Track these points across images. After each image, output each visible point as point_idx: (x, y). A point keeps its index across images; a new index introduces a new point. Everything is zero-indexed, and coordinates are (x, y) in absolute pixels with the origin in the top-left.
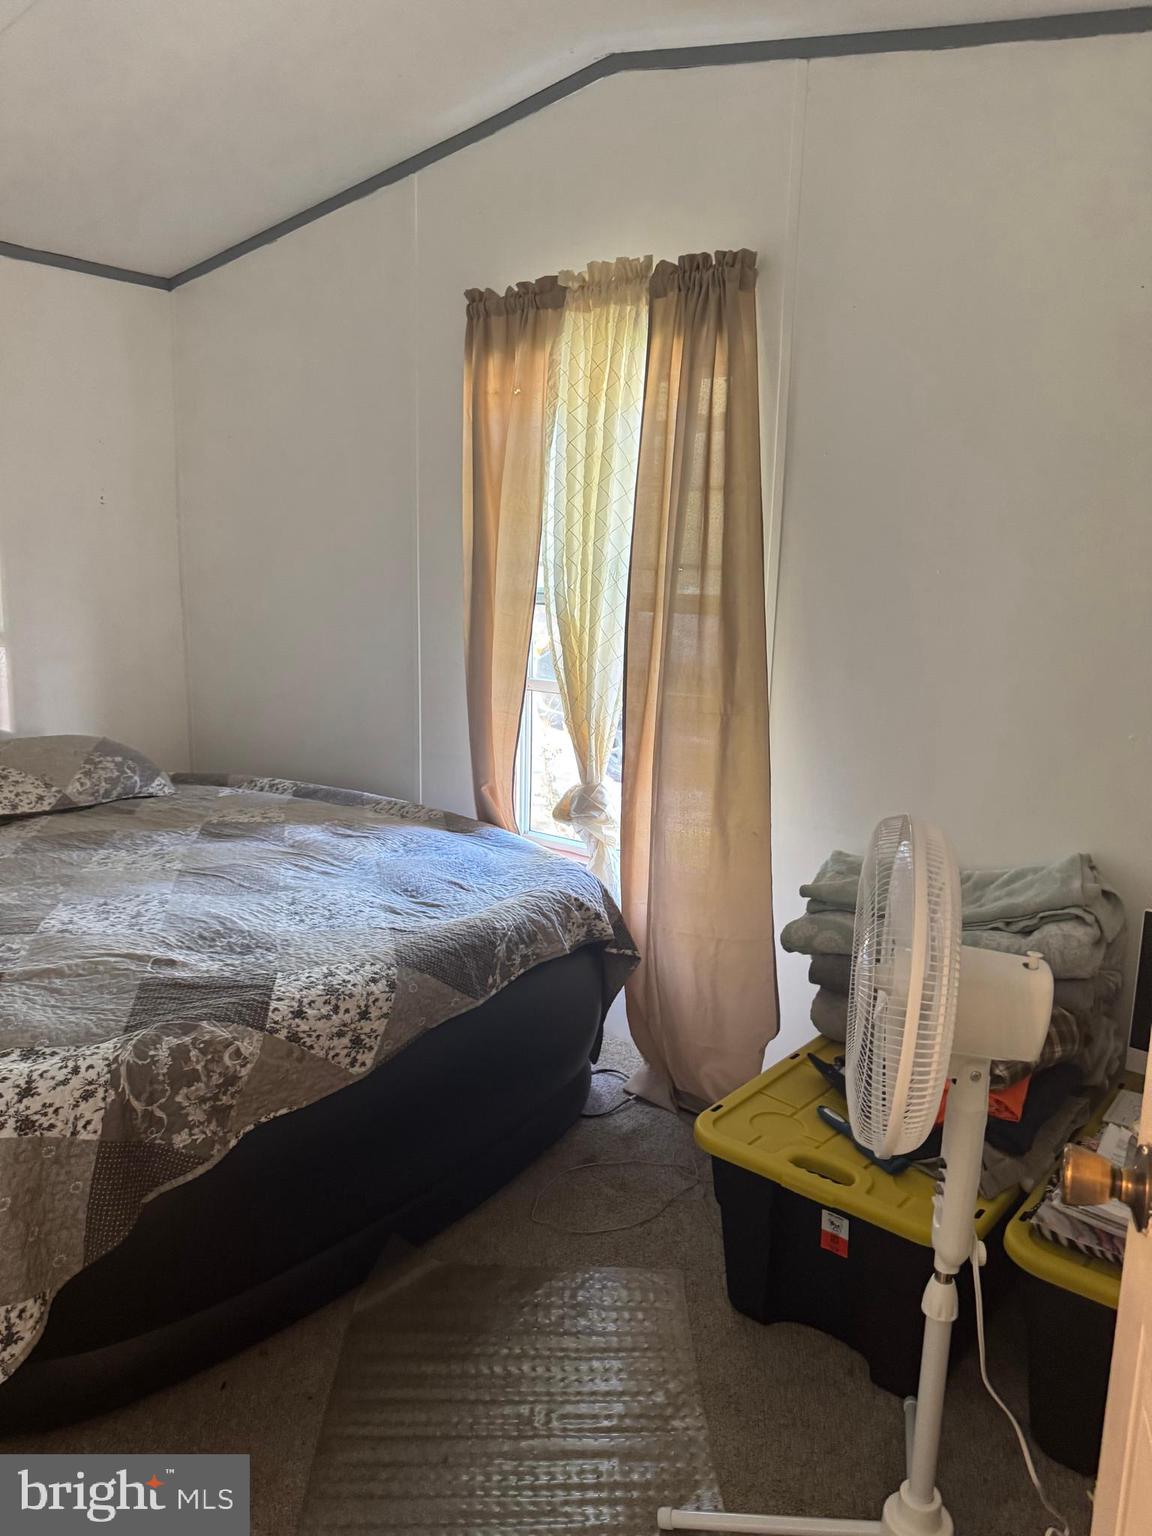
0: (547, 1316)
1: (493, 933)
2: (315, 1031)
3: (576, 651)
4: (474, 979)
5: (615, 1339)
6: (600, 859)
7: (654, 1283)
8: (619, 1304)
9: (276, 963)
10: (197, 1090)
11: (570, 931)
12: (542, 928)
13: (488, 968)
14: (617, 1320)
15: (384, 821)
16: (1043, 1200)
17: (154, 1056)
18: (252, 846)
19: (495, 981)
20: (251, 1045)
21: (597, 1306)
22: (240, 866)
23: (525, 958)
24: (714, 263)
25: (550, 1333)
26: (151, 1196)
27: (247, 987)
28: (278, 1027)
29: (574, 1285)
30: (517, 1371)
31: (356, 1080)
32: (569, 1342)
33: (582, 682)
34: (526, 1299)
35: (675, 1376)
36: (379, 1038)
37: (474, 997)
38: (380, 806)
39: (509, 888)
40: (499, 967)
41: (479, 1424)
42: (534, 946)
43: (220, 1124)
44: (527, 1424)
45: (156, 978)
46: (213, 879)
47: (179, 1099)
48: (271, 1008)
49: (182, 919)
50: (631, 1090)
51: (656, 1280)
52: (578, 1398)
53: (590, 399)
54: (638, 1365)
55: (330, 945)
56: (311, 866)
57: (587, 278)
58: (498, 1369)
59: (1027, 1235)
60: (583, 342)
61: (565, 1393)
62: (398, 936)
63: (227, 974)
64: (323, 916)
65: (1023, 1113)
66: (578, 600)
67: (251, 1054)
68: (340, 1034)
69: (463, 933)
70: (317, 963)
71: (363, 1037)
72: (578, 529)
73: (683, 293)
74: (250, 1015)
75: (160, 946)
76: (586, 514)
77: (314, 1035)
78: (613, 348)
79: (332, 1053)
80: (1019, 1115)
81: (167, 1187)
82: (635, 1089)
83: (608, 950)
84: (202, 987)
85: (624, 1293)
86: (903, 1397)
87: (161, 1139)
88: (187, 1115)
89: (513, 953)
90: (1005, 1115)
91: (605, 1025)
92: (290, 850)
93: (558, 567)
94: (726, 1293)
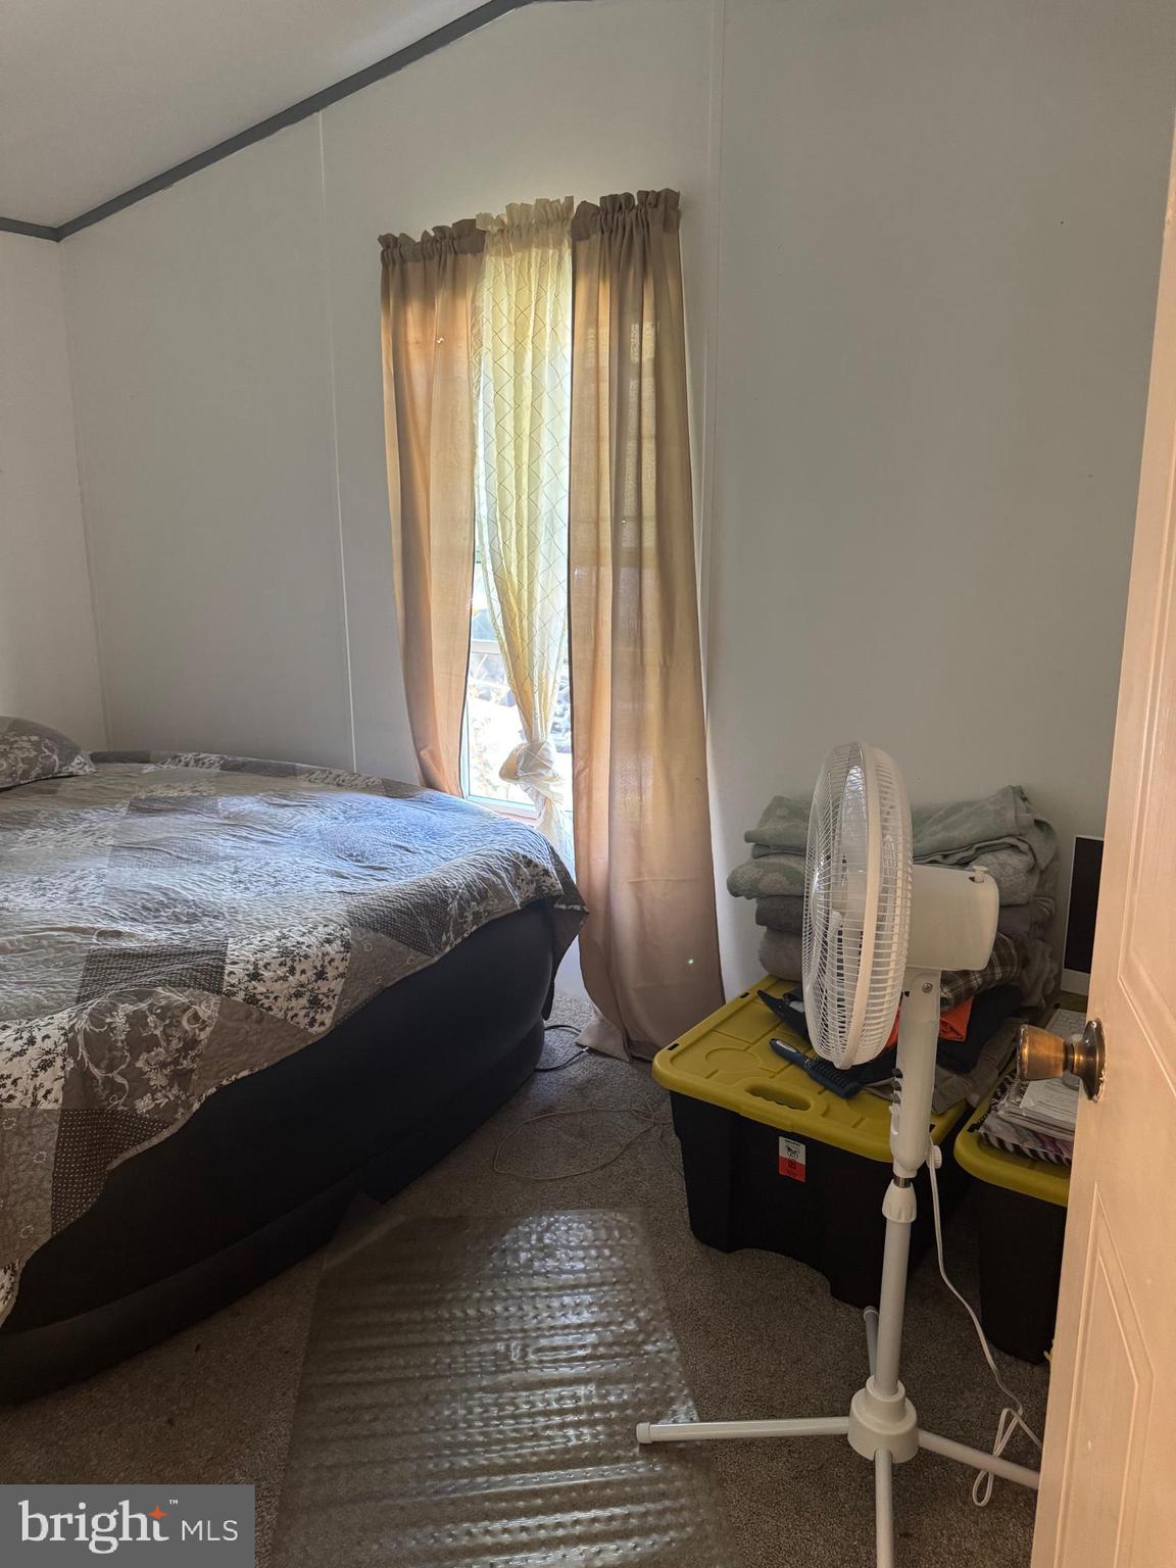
0: (516, 1258)
1: (445, 892)
2: (272, 993)
3: (515, 609)
4: (429, 937)
5: (584, 1275)
6: (548, 816)
7: (618, 1221)
8: (585, 1244)
9: (226, 930)
10: (157, 1055)
11: (519, 888)
12: (492, 885)
13: (441, 926)
14: (584, 1258)
15: (320, 790)
16: (989, 1112)
17: (111, 1023)
18: (186, 819)
19: (448, 938)
20: (209, 1007)
21: (564, 1246)
22: (176, 838)
23: (477, 915)
24: (636, 203)
25: (521, 1274)
26: (115, 1163)
27: (198, 953)
28: (235, 989)
29: (539, 1229)
30: (490, 1313)
31: (316, 1039)
32: (538, 1282)
33: (523, 639)
34: (494, 1245)
35: (644, 1306)
36: (337, 997)
37: (429, 954)
38: (314, 776)
39: (456, 849)
40: (452, 924)
41: (456, 1363)
42: (485, 903)
43: (183, 1088)
44: (504, 1360)
45: (103, 949)
46: (149, 852)
47: (139, 1064)
48: (227, 972)
49: (122, 891)
50: (584, 1043)
51: (619, 1218)
52: (553, 1332)
53: (516, 348)
54: (607, 1298)
55: (279, 910)
56: (250, 836)
57: (506, 220)
58: (471, 1312)
59: (976, 1144)
60: (505, 288)
61: (539, 1329)
62: (348, 898)
63: (177, 942)
64: (268, 883)
65: (968, 1032)
66: (514, 555)
67: (210, 1017)
68: (298, 995)
69: (414, 892)
70: (268, 928)
71: (320, 997)
72: (510, 482)
73: (606, 234)
74: (205, 979)
75: (103, 919)
76: (518, 467)
77: (272, 996)
78: (537, 294)
79: (290, 1014)
80: (964, 1035)
81: (132, 1153)
82: (587, 1041)
83: (556, 906)
84: (151, 956)
85: (590, 1232)
86: (862, 1307)
87: (123, 1105)
88: (149, 1080)
89: (465, 910)
90: (951, 1036)
91: (555, 981)
92: (226, 822)
93: (492, 522)
94: (689, 1226)
